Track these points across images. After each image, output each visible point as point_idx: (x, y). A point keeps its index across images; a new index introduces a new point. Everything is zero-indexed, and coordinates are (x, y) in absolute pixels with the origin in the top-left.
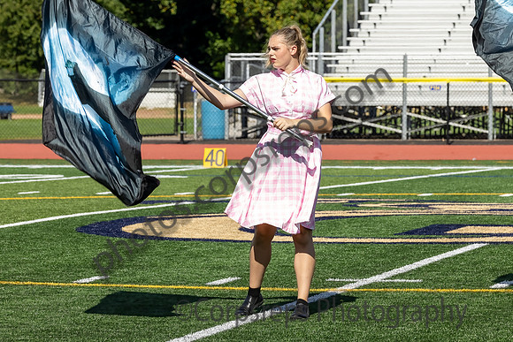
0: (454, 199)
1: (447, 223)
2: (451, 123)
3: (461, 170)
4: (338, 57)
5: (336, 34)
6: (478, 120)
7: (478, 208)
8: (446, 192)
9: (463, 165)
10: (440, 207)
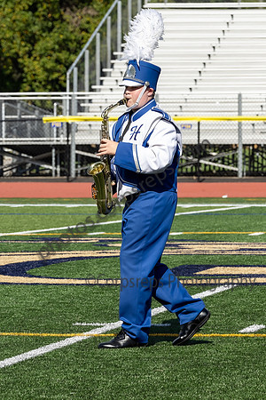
0: (204, 238)
1: (196, 264)
2: (202, 161)
3: (211, 208)
4: (92, 96)
5: (90, 74)
6: (228, 158)
7: (228, 247)
8: (196, 231)
9: (213, 202)
10: (190, 246)
